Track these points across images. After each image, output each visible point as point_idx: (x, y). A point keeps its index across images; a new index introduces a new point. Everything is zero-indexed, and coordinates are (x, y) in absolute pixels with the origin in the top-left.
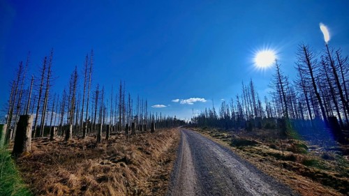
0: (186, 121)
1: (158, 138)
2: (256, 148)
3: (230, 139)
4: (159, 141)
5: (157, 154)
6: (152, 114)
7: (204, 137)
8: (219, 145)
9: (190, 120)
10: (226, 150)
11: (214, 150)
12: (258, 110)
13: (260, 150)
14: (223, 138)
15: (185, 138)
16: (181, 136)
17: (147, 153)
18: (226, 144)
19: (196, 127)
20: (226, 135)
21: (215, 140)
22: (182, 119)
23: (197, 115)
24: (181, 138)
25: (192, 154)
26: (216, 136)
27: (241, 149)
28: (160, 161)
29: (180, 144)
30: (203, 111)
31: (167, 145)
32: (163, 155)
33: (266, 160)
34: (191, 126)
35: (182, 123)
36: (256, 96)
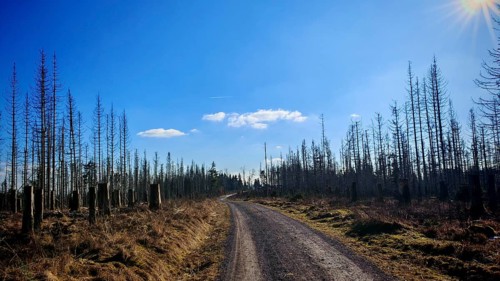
0: (245, 179)
1: (174, 222)
2: (395, 236)
3: (350, 222)
4: (180, 228)
5: (180, 254)
6: (141, 157)
7: (289, 219)
8: (320, 234)
9: (257, 176)
10: (333, 243)
11: (308, 243)
12: (449, 148)
13: (401, 241)
14: (336, 219)
15: (241, 220)
16: (231, 217)
17: (159, 251)
18: (337, 233)
19: (273, 195)
20: (343, 213)
21: (315, 225)
22: (233, 173)
23: (277, 162)
24: (232, 221)
25: (258, 251)
26: (320, 217)
27: (366, 240)
28: (189, 266)
29: (231, 233)
30: (296, 149)
31: (198, 237)
32: (193, 256)
33: (404, 257)
34: (259, 192)
35: (232, 185)
36: (444, 110)
